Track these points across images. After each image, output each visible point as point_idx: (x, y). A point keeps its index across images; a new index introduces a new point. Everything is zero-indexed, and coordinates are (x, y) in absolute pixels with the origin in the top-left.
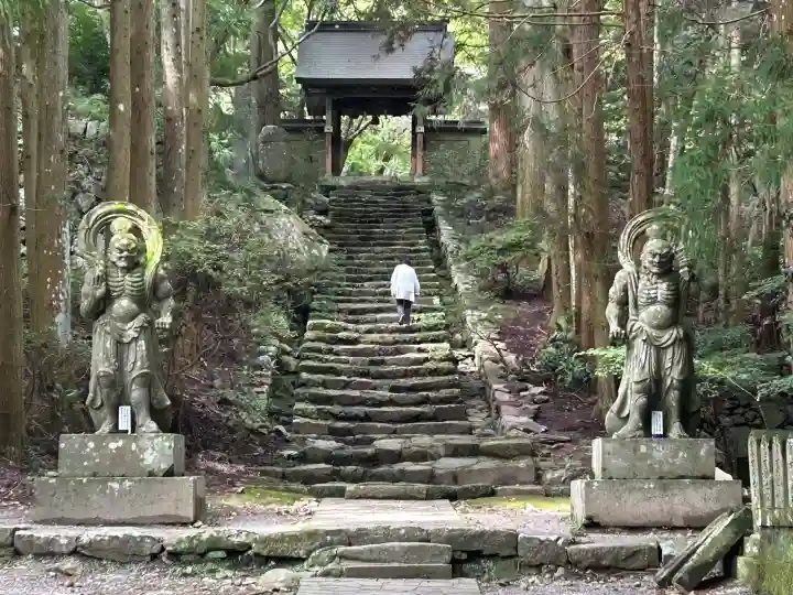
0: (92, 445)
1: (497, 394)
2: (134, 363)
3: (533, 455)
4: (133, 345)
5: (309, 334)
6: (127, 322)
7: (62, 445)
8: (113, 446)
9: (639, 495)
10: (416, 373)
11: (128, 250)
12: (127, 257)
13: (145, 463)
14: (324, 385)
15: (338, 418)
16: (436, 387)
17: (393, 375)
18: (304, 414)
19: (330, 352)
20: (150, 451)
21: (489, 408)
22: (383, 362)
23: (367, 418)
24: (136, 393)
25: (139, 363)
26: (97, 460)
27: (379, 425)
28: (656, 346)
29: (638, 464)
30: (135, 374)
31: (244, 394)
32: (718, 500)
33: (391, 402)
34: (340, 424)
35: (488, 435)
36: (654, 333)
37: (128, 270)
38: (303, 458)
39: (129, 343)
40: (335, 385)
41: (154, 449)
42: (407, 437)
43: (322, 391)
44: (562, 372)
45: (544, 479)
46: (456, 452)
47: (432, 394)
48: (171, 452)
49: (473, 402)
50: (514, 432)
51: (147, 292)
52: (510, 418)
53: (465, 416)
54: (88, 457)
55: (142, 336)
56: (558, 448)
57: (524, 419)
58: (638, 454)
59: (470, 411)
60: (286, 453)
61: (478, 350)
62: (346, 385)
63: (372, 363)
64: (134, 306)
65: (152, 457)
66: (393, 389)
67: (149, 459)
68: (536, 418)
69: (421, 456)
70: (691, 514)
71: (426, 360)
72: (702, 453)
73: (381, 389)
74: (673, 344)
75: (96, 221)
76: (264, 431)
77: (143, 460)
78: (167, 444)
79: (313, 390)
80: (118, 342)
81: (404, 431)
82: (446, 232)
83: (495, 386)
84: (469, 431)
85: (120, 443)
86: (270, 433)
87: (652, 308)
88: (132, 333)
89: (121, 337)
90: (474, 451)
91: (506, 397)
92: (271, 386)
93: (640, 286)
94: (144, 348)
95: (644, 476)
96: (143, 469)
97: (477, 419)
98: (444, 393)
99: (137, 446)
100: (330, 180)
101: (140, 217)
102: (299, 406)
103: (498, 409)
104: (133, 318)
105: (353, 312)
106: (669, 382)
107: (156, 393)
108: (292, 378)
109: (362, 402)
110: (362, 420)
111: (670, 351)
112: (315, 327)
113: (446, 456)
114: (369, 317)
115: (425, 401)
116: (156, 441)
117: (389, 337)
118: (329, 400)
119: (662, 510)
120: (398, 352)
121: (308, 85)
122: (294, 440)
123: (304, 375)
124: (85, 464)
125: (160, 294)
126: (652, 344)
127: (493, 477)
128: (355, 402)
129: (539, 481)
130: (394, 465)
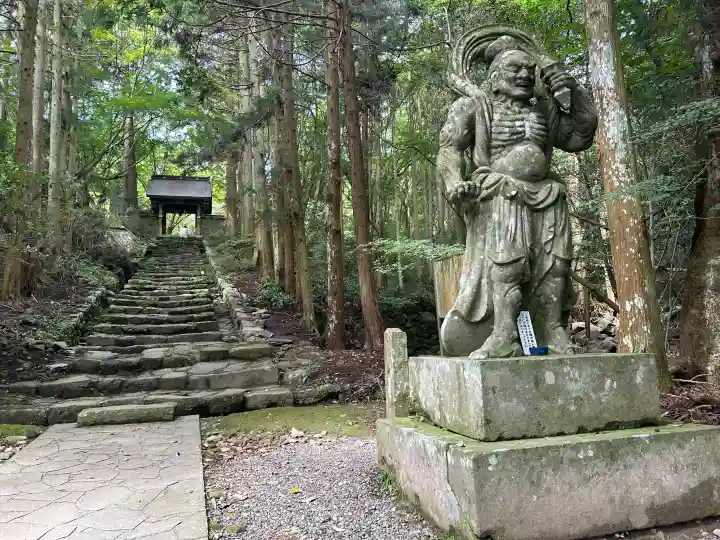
1: (238, 314)
3: (272, 356)
5: (127, 286)
9: (571, 474)
10: (187, 304)
14: (125, 311)
15: (125, 333)
16: (199, 312)
17: (173, 305)
18: (101, 331)
21: (232, 322)
22: (168, 299)
23: (149, 332)
27: (155, 337)
28: (529, 206)
29: (544, 405)
32: (694, 466)
33: (169, 321)
34: (126, 337)
35: (234, 341)
36: (526, 186)
38: (71, 370)
40: (133, 312)
42: (173, 346)
43: (123, 315)
44: (275, 301)
45: (285, 379)
46: (210, 357)
47: (195, 315)
49: (222, 320)
50: (253, 338)
52: (249, 328)
53: (216, 328)
56: (289, 349)
57: (258, 329)
58: (542, 388)
59: (221, 325)
60: (56, 366)
61: (224, 292)
62: (140, 312)
63: (161, 299)
66: (171, 313)
68: (265, 327)
69: (179, 363)
70: (658, 501)
71: (194, 297)
72: (639, 379)
73: (163, 313)
74: (554, 203)
79: (117, 315)
81: (171, 341)
82: (209, 251)
83: (237, 309)
84: (220, 338)
86: (46, 348)
87: (519, 148)
90: (224, 356)
91: (244, 316)
92: (85, 313)
93: (496, 117)
95: (556, 430)
97: (225, 329)
98: (204, 314)
100: (160, 235)
103: (239, 323)
105: (156, 277)
106: (549, 264)
109: (148, 321)
110: (144, 333)
111: (550, 215)
112: (132, 283)
113: (202, 361)
114: (166, 279)
115: (192, 320)
117: (174, 287)
118: (125, 321)
119: (612, 501)
120: (178, 293)
121: (153, 198)
123: (113, 306)
126: (524, 204)
127: (242, 380)
128: (143, 322)
129: (281, 381)
130: (154, 372)
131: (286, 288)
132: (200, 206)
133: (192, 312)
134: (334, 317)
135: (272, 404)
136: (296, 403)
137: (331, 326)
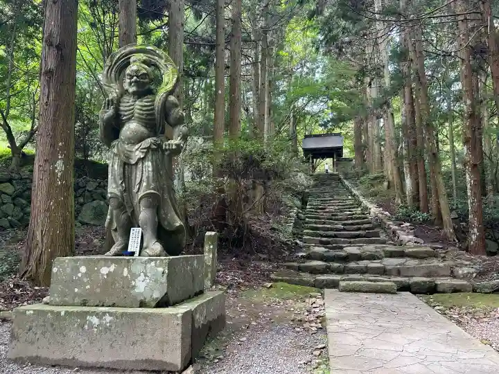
0: (83, 269)
2: (140, 183)
3: (435, 257)
4: (140, 165)
5: (308, 207)
6: (134, 144)
7: (55, 270)
8: (104, 271)
10: (352, 219)
11: (137, 77)
12: (136, 82)
13: (137, 290)
14: (315, 223)
15: (322, 236)
16: (362, 224)
17: (342, 219)
18: (307, 234)
19: (316, 212)
20: (142, 277)
22: (337, 215)
23: (336, 236)
24: (144, 214)
25: (145, 184)
26: (88, 287)
27: (342, 239)
30: (141, 194)
31: (282, 226)
33: (344, 230)
34: (324, 239)
37: (139, 95)
38: (310, 257)
39: (137, 164)
40: (320, 223)
41: (146, 276)
42: (361, 246)
43: (314, 225)
45: (457, 273)
46: (392, 255)
48: (164, 279)
49: (378, 230)
50: (411, 243)
51: (157, 116)
52: (405, 236)
53: (378, 236)
54: (79, 283)
55: (150, 156)
57: (412, 237)
59: (379, 233)
60: (300, 254)
61: (372, 211)
62: (324, 223)
63: (332, 215)
64: (143, 129)
65: (144, 284)
66: (344, 225)
67: (142, 286)
68: (416, 236)
69: (372, 257)
71: (354, 214)
73: (338, 224)
75: (119, 59)
76: (289, 243)
77: (134, 287)
78: (161, 269)
79: (311, 225)
80: (125, 164)
81: (355, 242)
82: (346, 183)
83: (388, 223)
85: (112, 268)
86: (292, 244)
88: (139, 155)
89: (128, 158)
90: (401, 255)
91: (397, 227)
92: (294, 223)
94: (150, 169)
96: (135, 298)
98: (366, 226)
99: (129, 271)
101: (158, 55)
102: (305, 231)
104: (141, 139)
105: (322, 201)
107: (166, 215)
108: (302, 221)
109: (332, 230)
110: (333, 237)
112: (310, 205)
113: (386, 257)
114: (328, 202)
115: (360, 229)
116: (149, 266)
117: (337, 208)
118: (317, 229)
120: (342, 211)
121: (306, 150)
122: (304, 247)
123: (307, 219)
124: (76, 290)
125: (171, 119)
127: (423, 272)
128: (328, 229)
129: (453, 275)
130: (358, 262)
131: (421, 208)
132: (335, 153)
133: (358, 224)
134: (476, 230)
135: (456, 290)
136: (474, 291)
137: (474, 237)
